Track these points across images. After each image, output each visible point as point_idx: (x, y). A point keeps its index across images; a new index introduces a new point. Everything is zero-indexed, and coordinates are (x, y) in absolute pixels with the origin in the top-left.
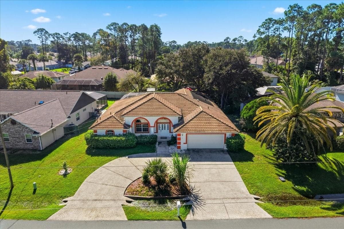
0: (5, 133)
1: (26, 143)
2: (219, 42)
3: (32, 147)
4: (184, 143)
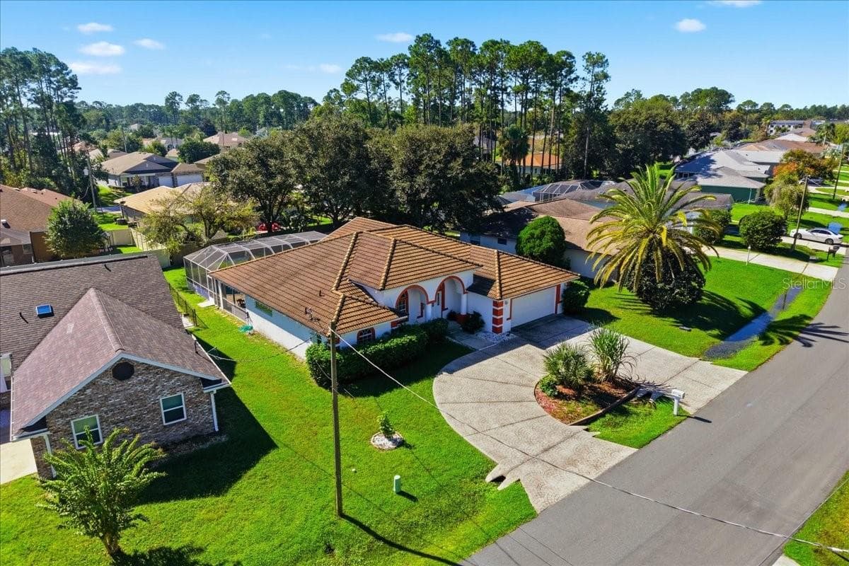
0: (87, 417)
1: (165, 427)
2: (130, 105)
3: (184, 433)
4: (508, 319)
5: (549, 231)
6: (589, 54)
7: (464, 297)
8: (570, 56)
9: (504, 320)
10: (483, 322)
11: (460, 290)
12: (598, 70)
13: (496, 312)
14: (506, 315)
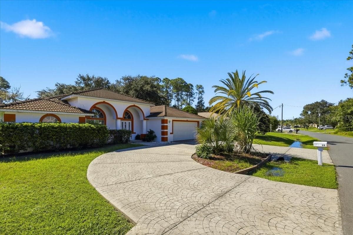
4: (171, 133)
5: (190, 110)
6: (197, 85)
7: (145, 122)
8: (192, 86)
9: (169, 133)
10: (155, 137)
11: (142, 118)
12: (201, 90)
13: (163, 127)
14: (169, 130)
